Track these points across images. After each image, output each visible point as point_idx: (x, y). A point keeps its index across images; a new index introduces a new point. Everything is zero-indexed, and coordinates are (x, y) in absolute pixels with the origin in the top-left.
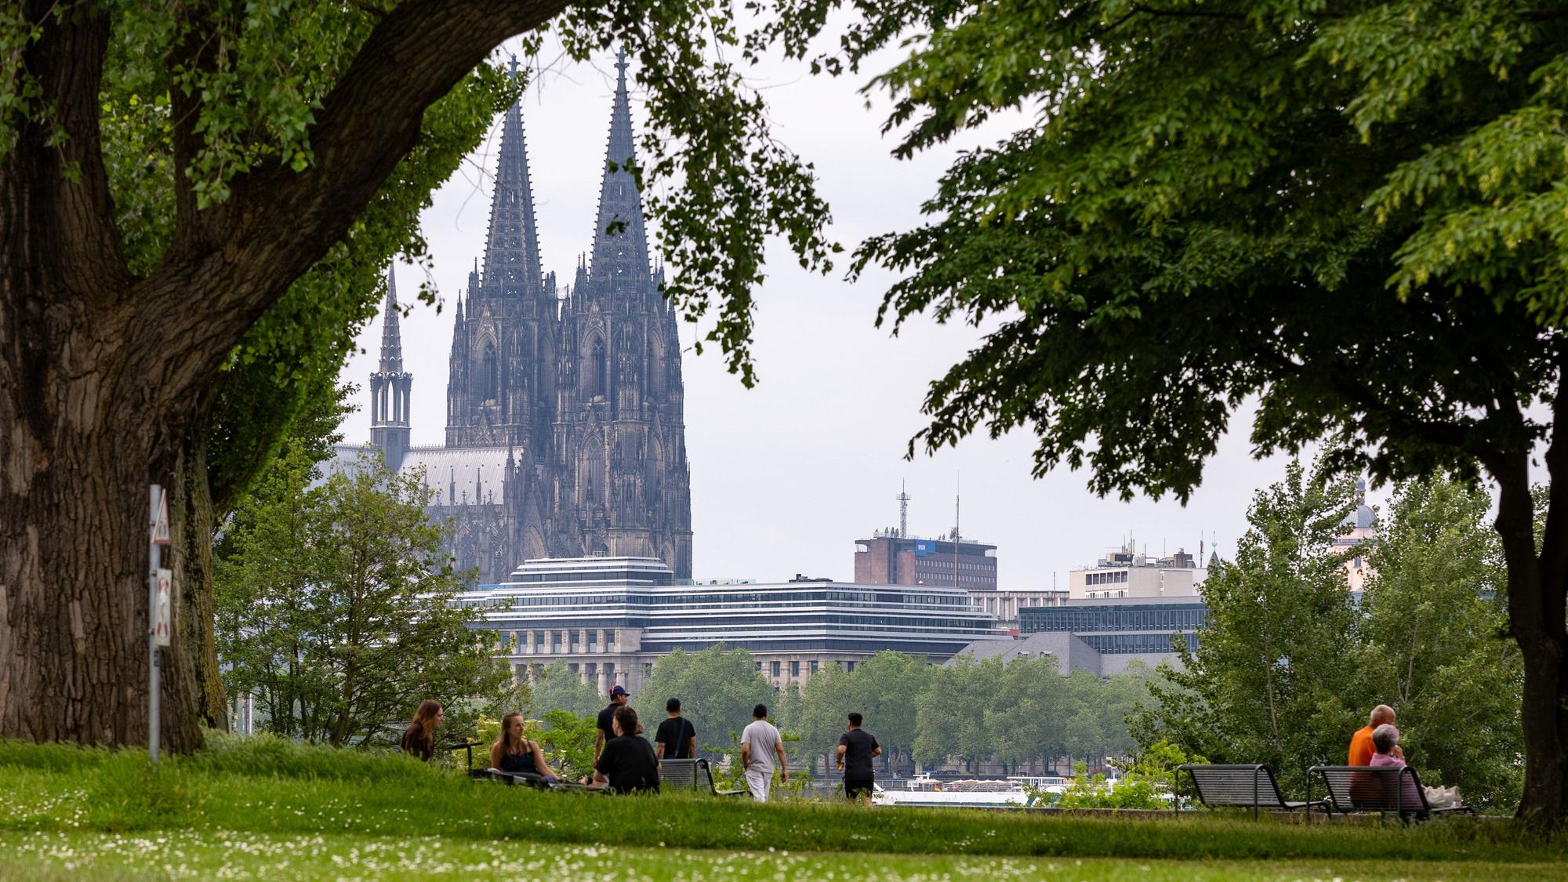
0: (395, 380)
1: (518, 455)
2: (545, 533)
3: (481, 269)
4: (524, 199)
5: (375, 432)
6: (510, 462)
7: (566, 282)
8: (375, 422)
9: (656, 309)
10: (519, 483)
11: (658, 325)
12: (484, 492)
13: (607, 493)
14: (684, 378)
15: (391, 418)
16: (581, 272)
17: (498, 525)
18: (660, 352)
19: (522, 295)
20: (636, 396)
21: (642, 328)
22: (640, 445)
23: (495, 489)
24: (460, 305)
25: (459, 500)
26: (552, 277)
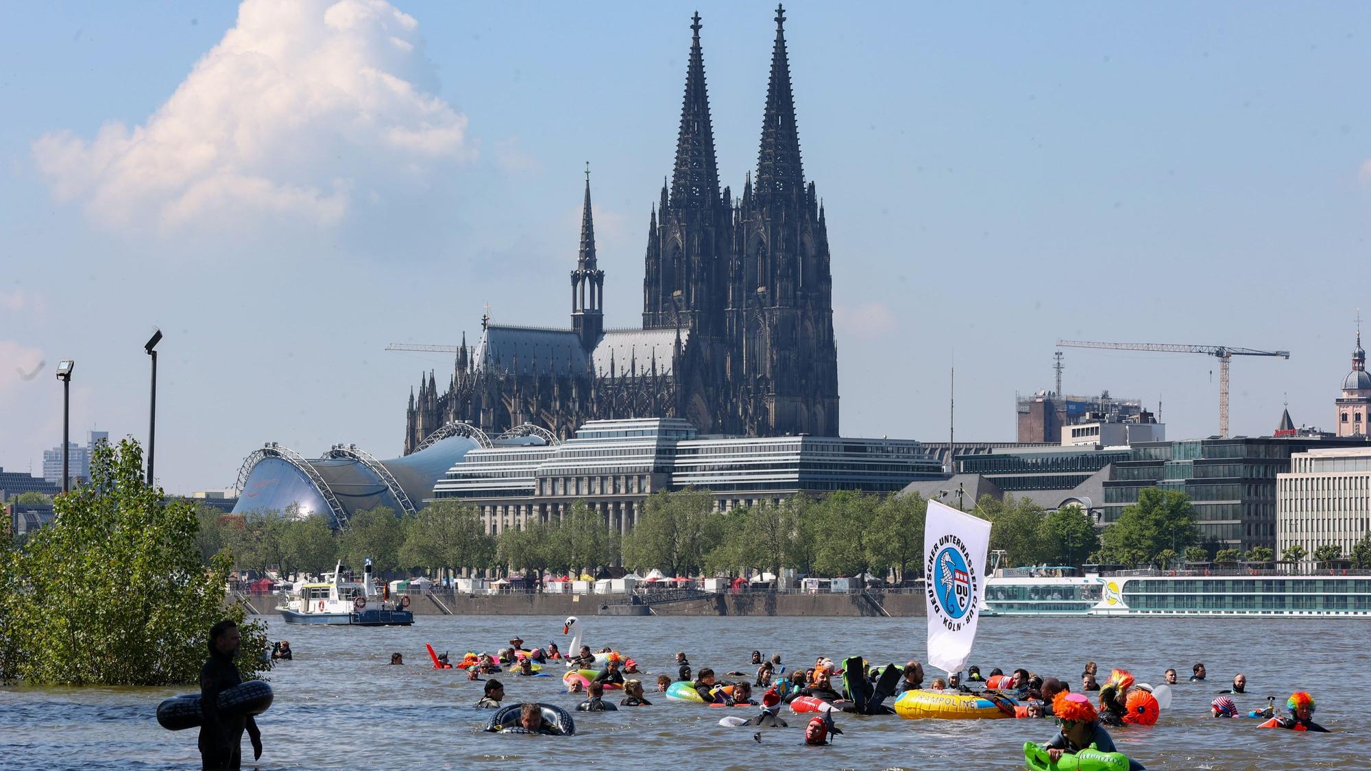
0: (590, 276)
1: (684, 336)
2: (708, 397)
3: (670, 185)
4: (705, 128)
5: (575, 318)
6: (678, 342)
7: (737, 194)
8: (575, 310)
9: (807, 216)
10: (685, 360)
11: (810, 228)
12: (658, 367)
13: (768, 366)
14: (832, 272)
15: (587, 306)
16: (748, 186)
17: (669, 392)
18: (811, 249)
19: (702, 206)
20: (791, 287)
21: (796, 230)
22: (794, 327)
23: (666, 364)
24: (653, 214)
25: (638, 373)
26: (727, 191)
